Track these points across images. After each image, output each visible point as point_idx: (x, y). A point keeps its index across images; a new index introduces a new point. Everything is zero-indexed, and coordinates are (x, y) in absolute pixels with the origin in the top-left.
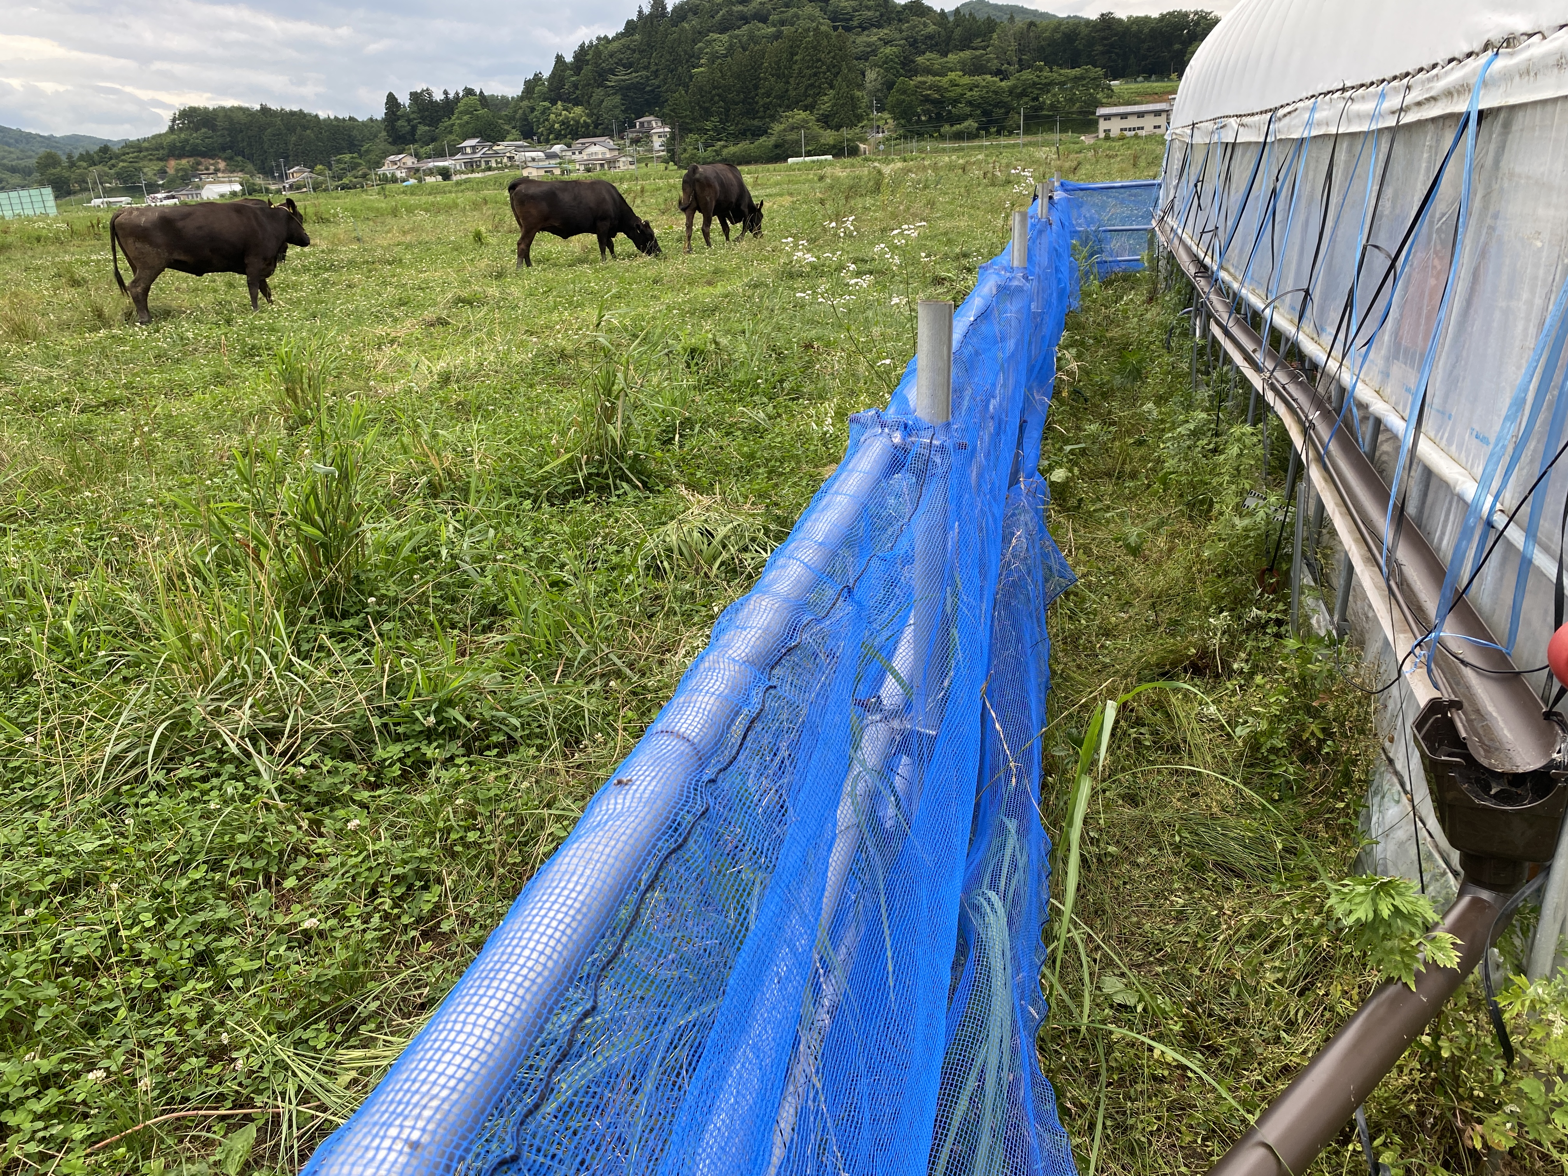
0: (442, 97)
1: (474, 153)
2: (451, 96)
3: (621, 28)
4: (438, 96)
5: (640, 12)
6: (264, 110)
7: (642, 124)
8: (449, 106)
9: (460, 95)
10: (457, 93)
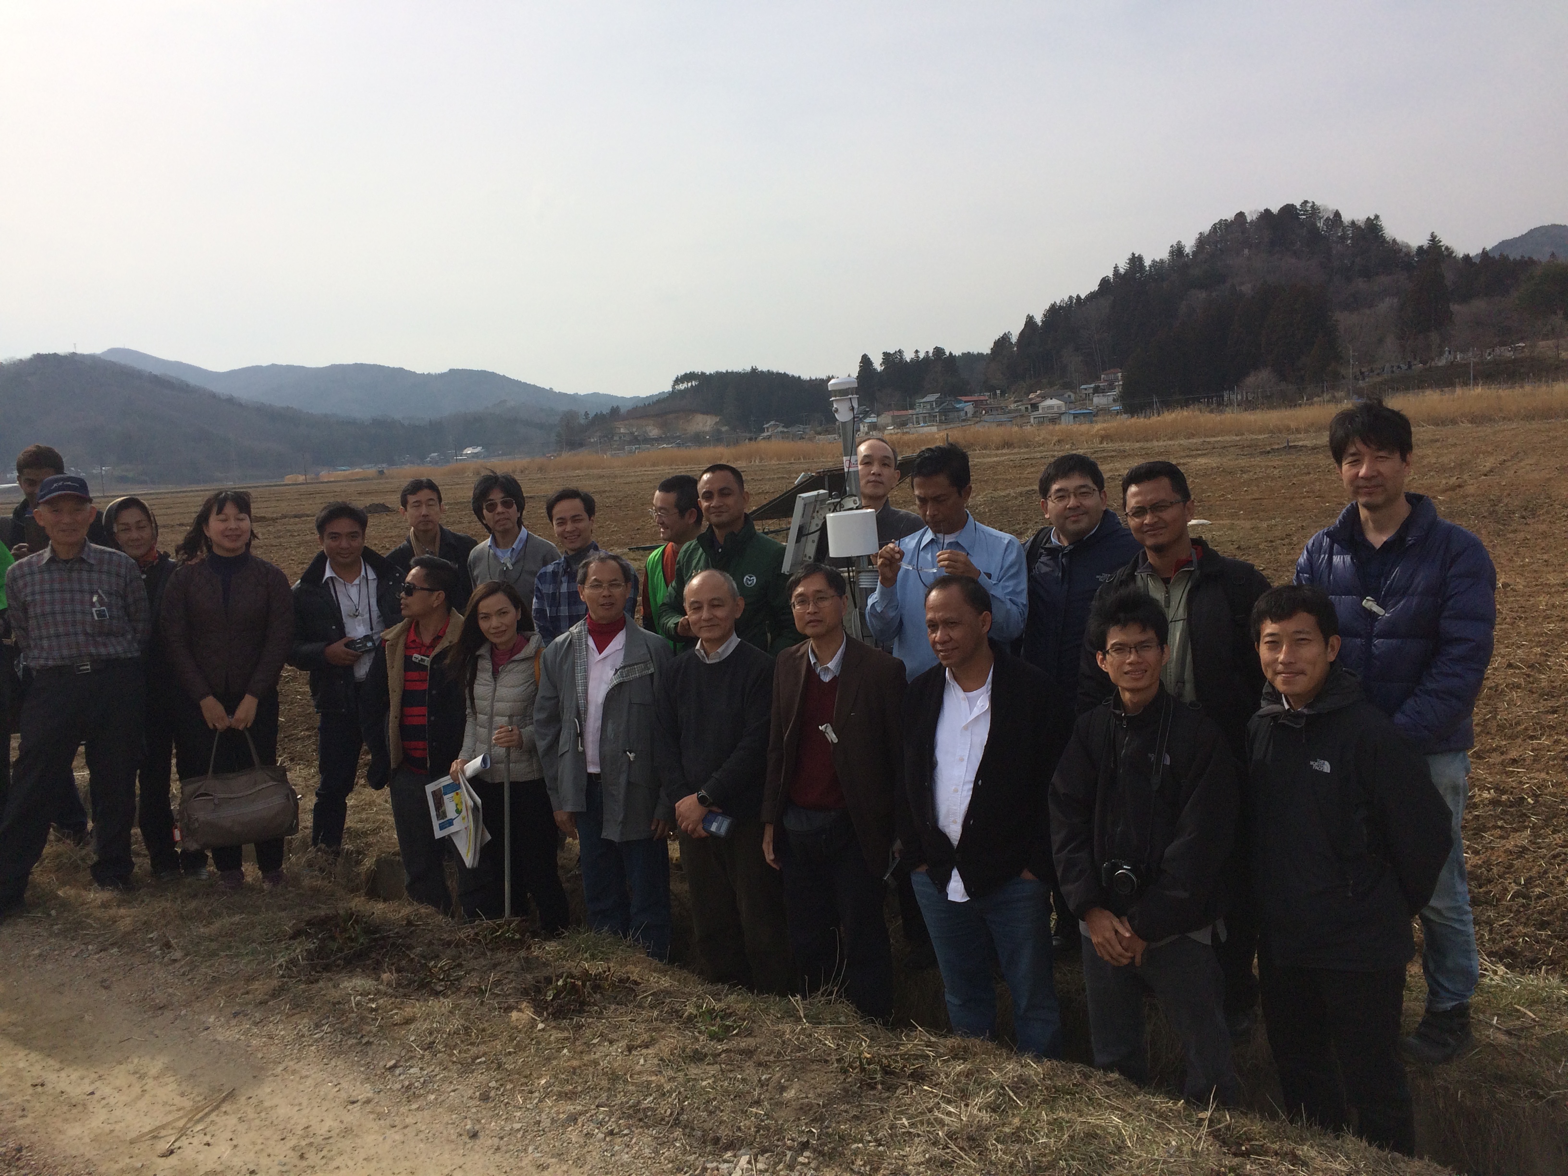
0: (913, 355)
1: (933, 407)
2: (922, 355)
3: (1095, 287)
4: (908, 356)
5: (1117, 269)
6: (754, 370)
8: (920, 366)
9: (931, 355)
10: (927, 352)
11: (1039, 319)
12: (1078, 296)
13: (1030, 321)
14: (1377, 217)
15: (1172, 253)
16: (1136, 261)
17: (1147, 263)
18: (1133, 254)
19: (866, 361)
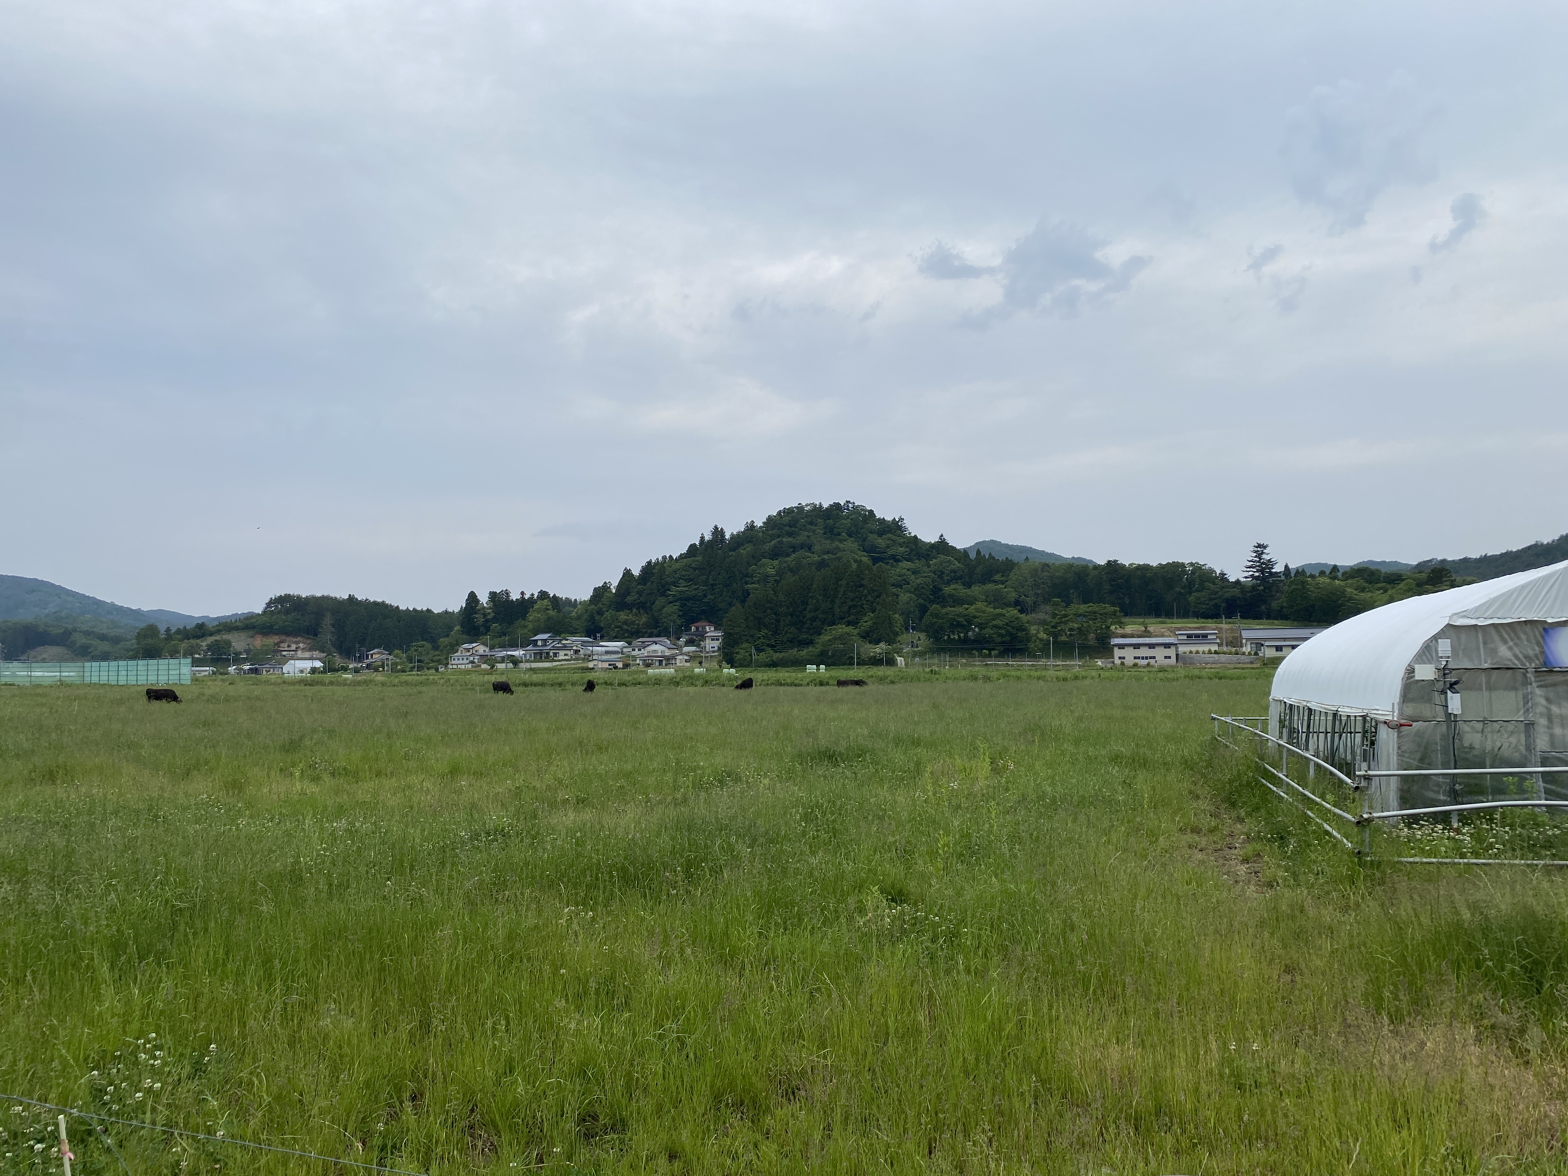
0: (519, 597)
1: (546, 645)
2: (527, 597)
3: (684, 551)
4: (515, 596)
5: (702, 538)
6: (351, 598)
7: (697, 628)
8: (525, 605)
9: (535, 596)
10: (533, 595)
11: (636, 572)
12: (671, 557)
13: (627, 573)
14: (901, 519)
15: (745, 530)
16: (718, 533)
17: (727, 536)
18: (716, 528)
19: (472, 598)
